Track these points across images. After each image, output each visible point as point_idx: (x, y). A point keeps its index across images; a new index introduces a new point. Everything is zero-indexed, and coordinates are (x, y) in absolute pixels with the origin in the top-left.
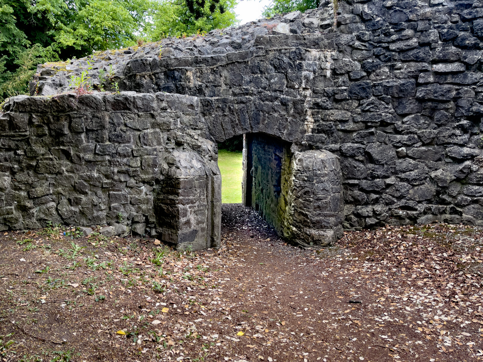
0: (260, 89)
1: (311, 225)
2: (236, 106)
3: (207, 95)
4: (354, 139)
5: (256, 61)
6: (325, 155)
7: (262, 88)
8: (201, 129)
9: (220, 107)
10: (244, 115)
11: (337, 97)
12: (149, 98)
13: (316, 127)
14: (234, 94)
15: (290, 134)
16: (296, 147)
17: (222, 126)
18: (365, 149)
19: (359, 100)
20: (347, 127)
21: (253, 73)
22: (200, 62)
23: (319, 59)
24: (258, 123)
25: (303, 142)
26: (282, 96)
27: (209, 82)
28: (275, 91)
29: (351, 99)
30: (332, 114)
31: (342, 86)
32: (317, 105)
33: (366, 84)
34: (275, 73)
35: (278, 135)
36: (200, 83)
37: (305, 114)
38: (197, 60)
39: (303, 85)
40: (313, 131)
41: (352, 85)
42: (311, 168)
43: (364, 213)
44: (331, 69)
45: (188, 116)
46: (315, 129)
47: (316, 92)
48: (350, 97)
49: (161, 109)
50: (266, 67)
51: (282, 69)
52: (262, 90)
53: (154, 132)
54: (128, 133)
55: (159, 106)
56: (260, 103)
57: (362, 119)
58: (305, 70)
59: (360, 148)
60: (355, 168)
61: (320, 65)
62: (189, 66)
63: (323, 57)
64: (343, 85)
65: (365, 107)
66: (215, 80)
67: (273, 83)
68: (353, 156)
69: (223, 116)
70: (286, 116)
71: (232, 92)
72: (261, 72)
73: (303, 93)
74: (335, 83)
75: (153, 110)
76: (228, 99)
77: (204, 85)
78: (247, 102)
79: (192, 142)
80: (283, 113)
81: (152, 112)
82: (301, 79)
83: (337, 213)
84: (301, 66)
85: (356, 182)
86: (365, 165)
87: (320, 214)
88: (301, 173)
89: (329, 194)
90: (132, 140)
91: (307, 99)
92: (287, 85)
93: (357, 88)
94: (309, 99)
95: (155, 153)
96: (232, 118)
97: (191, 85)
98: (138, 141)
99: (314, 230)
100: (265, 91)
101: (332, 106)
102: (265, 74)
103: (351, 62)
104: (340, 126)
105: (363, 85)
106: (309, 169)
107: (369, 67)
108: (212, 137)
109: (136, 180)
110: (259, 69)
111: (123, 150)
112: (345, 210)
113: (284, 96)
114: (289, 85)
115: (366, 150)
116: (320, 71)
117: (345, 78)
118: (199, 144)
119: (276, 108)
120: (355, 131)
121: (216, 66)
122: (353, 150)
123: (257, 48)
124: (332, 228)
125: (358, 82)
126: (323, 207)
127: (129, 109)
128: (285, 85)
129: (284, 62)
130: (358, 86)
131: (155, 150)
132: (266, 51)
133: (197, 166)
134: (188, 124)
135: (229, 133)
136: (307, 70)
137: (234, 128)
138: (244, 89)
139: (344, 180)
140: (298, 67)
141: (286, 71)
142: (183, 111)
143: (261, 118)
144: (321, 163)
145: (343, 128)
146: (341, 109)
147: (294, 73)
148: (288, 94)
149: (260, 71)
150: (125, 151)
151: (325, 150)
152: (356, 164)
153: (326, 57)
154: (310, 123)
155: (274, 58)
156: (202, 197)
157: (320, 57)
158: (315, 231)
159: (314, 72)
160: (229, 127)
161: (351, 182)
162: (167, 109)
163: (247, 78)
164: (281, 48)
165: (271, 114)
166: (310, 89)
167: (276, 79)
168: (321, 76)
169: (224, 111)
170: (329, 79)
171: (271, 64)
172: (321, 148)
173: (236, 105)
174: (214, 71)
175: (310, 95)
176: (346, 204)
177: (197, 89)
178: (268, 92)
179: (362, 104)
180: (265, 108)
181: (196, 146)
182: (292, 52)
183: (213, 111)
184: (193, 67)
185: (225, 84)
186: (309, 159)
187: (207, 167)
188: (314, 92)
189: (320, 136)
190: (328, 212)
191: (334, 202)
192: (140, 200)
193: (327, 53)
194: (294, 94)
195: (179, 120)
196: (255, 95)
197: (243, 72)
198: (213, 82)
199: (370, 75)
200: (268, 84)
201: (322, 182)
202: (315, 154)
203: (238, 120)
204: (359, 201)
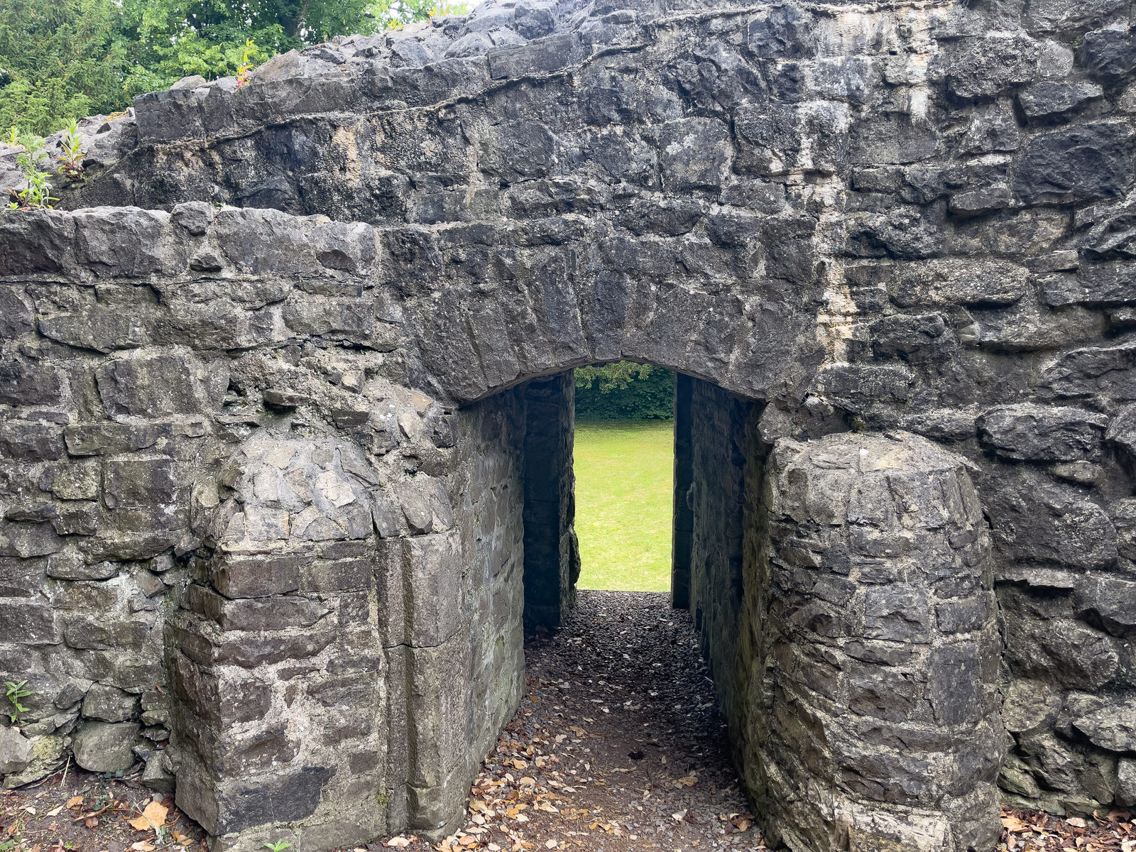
0: (623, 184)
1: (838, 778)
2: (525, 255)
3: (412, 216)
4: (1046, 386)
5: (606, 75)
6: (905, 454)
7: (631, 180)
8: (388, 349)
9: (460, 262)
10: (558, 292)
11: (961, 201)
12: (138, 224)
13: (865, 336)
14: (519, 210)
15: (754, 366)
16: (781, 418)
17: (472, 336)
18: (1103, 430)
19: (1068, 209)
20: (1007, 331)
21: (592, 121)
22: (387, 89)
23: (877, 44)
24: (619, 323)
25: (812, 401)
26: (715, 210)
27: (419, 167)
28: (686, 188)
29: (1029, 207)
30: (939, 277)
31: (984, 154)
32: (869, 241)
33: (1101, 134)
34: (686, 115)
35: (700, 370)
36: (384, 173)
37: (818, 283)
38: (373, 83)
39: (806, 161)
40: (855, 350)
41: (1032, 143)
42: (838, 511)
43: (1107, 734)
44: (932, 83)
45: (320, 299)
46: (863, 344)
47: (863, 184)
48: (1025, 198)
49: (192, 267)
50: (646, 93)
51: (714, 97)
52: (631, 188)
53: (160, 359)
54: (48, 364)
55: (181, 256)
56: (621, 240)
57: (1087, 295)
58: (811, 98)
59: (1080, 423)
60: (1057, 515)
61: (880, 70)
62: (343, 111)
63: (894, 37)
64: (988, 146)
65: (1102, 240)
66: (445, 158)
67: (674, 158)
68: (1042, 463)
69: (472, 295)
70: (736, 292)
71: (509, 203)
72: (628, 117)
73: (807, 192)
74: (951, 142)
75: (157, 271)
76: (491, 229)
77: (400, 180)
78: (568, 238)
79: (332, 399)
80: (721, 278)
81: (154, 279)
82: (793, 134)
83: (964, 727)
84: (794, 81)
85: (1062, 579)
86: (1104, 504)
87: (877, 730)
88: (800, 536)
89: (920, 637)
90: (66, 391)
91: (824, 218)
92: (734, 163)
93: (1055, 156)
94: (835, 217)
95: (163, 442)
96: (512, 305)
97: (354, 181)
98: (91, 396)
99: (853, 801)
100: (643, 193)
101: (938, 242)
102: (642, 122)
103: (1028, 46)
104: (976, 326)
105: (1086, 141)
106: (831, 516)
107: (1113, 54)
108: (434, 381)
109: (85, 552)
110: (618, 103)
111: (24, 430)
112: (1008, 705)
113: (726, 210)
114: (742, 163)
115: (1111, 434)
116: (879, 97)
117: (1001, 117)
118: (361, 407)
119: (690, 259)
120: (1051, 349)
121: (445, 103)
122: (1043, 435)
123: (605, 21)
124: (938, 807)
125: (1063, 129)
126: (892, 700)
127: (59, 270)
128: (729, 163)
129: (719, 68)
130: (1063, 145)
131: (165, 430)
132: (645, 27)
133: (332, 496)
134: (321, 330)
135: (497, 363)
136: (821, 95)
137: (518, 341)
138: (557, 185)
139: (1001, 568)
140: (780, 86)
141: (728, 104)
142: (294, 277)
143: (629, 302)
144: (886, 494)
145: (990, 337)
146: (979, 255)
147: (764, 111)
148: (739, 198)
149: (621, 111)
150: (32, 436)
151: (906, 435)
152: (1062, 498)
153: (905, 35)
154: (839, 318)
155: (681, 56)
156: (354, 628)
157: (879, 35)
158: (856, 808)
159: (854, 101)
160: (499, 339)
161: (1039, 577)
162: (218, 269)
163: (569, 143)
164: (706, 11)
165: (671, 286)
166: (839, 173)
167: (689, 140)
168: (887, 115)
169: (476, 276)
170: (922, 127)
171: (666, 82)
172: (893, 425)
173: (527, 252)
174: (440, 122)
175: (838, 200)
176: (1016, 677)
177: (375, 196)
178: (657, 194)
179: (1088, 226)
180: (644, 261)
181: (346, 413)
182: (757, 26)
183: (434, 279)
184: (359, 111)
185: (483, 171)
186: (833, 475)
187: (382, 502)
188: (854, 187)
189: (886, 373)
190: (917, 727)
191: (949, 675)
192: (102, 630)
193: (912, 14)
194: (764, 199)
195: (277, 312)
196: (602, 208)
197: (552, 122)
198: (436, 167)
199: (1119, 93)
200: (655, 160)
201: (890, 581)
202: (863, 452)
203: (535, 310)
204: (1080, 671)
